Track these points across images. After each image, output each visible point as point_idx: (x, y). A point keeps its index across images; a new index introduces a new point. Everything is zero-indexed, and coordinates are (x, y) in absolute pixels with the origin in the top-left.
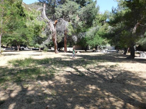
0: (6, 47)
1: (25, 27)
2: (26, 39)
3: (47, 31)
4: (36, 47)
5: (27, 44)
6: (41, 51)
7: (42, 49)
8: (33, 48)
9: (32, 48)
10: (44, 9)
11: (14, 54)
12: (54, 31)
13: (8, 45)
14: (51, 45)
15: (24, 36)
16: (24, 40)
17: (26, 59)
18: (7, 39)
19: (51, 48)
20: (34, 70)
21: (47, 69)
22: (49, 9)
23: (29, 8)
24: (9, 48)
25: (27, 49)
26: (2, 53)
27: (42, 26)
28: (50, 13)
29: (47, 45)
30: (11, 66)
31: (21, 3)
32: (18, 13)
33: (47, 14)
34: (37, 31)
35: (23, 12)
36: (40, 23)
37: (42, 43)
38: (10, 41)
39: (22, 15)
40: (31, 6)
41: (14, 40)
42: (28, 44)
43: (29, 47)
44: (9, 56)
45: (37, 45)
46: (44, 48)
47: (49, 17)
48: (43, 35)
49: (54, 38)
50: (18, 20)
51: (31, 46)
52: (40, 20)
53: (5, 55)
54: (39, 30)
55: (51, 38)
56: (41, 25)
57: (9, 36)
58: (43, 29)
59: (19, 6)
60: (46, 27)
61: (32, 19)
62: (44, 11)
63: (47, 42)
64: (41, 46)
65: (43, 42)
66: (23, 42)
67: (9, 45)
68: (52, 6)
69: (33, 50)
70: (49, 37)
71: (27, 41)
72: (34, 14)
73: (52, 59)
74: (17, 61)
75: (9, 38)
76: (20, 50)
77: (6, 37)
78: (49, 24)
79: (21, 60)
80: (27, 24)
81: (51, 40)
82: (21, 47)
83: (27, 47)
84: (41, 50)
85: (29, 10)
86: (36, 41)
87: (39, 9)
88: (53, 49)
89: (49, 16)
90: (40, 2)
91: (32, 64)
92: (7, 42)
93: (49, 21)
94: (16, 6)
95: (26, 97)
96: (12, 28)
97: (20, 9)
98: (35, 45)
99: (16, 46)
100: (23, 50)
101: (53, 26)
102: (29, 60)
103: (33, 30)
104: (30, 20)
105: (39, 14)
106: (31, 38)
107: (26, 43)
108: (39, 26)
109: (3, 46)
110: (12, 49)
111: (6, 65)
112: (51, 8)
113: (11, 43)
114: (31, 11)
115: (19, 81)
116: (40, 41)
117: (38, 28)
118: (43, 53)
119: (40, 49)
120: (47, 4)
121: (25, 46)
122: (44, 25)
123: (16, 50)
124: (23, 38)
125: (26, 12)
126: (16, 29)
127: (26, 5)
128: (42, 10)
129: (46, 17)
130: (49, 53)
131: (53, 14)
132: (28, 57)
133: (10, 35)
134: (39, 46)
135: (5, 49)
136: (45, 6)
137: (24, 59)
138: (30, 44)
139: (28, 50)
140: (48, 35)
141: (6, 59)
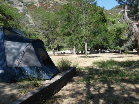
0: (90, 51)
1: (107, 31)
2: (107, 42)
3: (129, 33)
4: (117, 50)
6: (121, 54)
8: (114, 50)
9: (112, 50)
10: (126, 11)
11: (97, 57)
12: (137, 32)
13: (91, 49)
14: (132, 47)
15: (105, 40)
16: (105, 44)
17: (108, 61)
18: (91, 43)
19: (132, 51)
22: (131, 10)
23: (110, 13)
24: (92, 51)
25: (108, 52)
27: (124, 28)
28: (132, 14)
29: (128, 47)
30: (96, 67)
31: (103, 10)
32: (100, 19)
33: (128, 15)
35: (105, 18)
37: (123, 45)
38: (93, 45)
39: (104, 21)
40: (111, 10)
41: (97, 44)
42: (109, 47)
43: (110, 50)
44: (93, 58)
45: (118, 47)
46: (125, 50)
48: (124, 37)
49: (137, 39)
50: (101, 26)
52: (122, 22)
53: (90, 57)
54: (121, 33)
55: (133, 39)
56: (123, 27)
58: (125, 31)
59: (101, 13)
60: (128, 28)
61: (113, 23)
62: (126, 13)
63: (129, 44)
64: (122, 48)
65: (125, 44)
66: (104, 45)
67: (93, 48)
68: (134, 6)
69: (114, 52)
70: (131, 38)
71: (107, 45)
72: (116, 18)
74: (100, 63)
76: (101, 53)
77: (91, 41)
78: (131, 25)
79: (103, 62)
80: (109, 28)
81: (133, 41)
82: (102, 50)
83: (107, 50)
84: (122, 52)
85: (110, 15)
86: (117, 44)
87: (120, 12)
88: (134, 51)
89: (131, 17)
90: (121, 4)
91: (114, 67)
92: (91, 46)
93: (131, 21)
94: (99, 14)
96: (95, 34)
97: (102, 16)
98: (116, 48)
99: (98, 49)
100: (104, 52)
101: (136, 27)
103: (115, 33)
105: (120, 17)
106: (111, 41)
107: (106, 46)
108: (121, 29)
112: (133, 9)
114: (112, 16)
115: (104, 81)
116: (121, 43)
117: (119, 31)
118: (124, 55)
119: (120, 52)
120: (129, 5)
121: (106, 49)
122: (126, 27)
123: (98, 52)
124: (104, 42)
125: (107, 18)
126: (99, 34)
127: (107, 11)
128: (124, 12)
129: (128, 19)
130: (130, 55)
131: (135, 14)
132: (109, 59)
133: (93, 40)
134: (120, 48)
136: (126, 8)
137: (105, 61)
138: (111, 47)
139: (108, 53)
140: (129, 36)
141: (91, 60)
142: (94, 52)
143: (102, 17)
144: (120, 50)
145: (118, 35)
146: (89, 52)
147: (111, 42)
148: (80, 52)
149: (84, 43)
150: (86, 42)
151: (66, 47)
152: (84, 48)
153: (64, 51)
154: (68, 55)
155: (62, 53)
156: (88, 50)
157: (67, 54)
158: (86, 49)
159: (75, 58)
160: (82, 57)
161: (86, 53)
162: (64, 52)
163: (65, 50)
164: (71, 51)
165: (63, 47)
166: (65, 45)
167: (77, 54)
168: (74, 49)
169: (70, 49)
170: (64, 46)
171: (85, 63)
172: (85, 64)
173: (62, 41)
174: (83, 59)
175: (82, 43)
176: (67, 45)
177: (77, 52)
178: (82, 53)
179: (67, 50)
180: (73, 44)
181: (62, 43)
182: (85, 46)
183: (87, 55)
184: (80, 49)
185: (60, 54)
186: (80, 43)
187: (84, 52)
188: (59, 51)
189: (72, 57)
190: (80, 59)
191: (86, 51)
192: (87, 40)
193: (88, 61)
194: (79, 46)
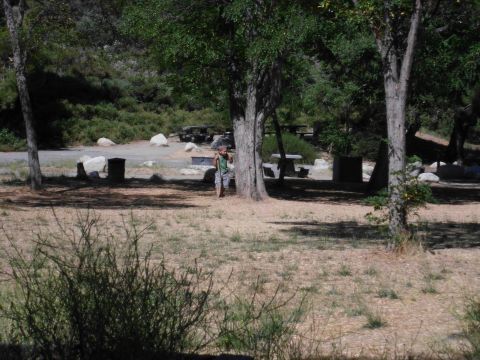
146: (429, 176)
148: (321, 169)
149: (369, 54)
150: (399, 44)
151: (149, 97)
152: (373, 121)
153: (120, 152)
154: (162, 203)
155: (84, 178)
156: (417, 149)
157: (156, 181)
158: (396, 135)
159: (257, 244)
160: (343, 232)
161: (393, 180)
162: (116, 165)
163: (123, 138)
164: (206, 151)
166: (126, 70)
167: (278, 189)
168: (245, 132)
169: (191, 121)
170: (123, 84)
171: (379, 307)
172: (375, 324)
173: (87, 20)
174: (356, 255)
175: (344, 48)
176: (151, 75)
177: (287, 166)
179: (159, 139)
180: (239, 59)
181: (87, 38)
182: (390, 88)
183: (403, 213)
184: (319, 127)
185: (63, 180)
186: (327, 56)
187: (368, 168)
188: (51, 139)
189: (215, 225)
190: (308, 260)
191: (395, 163)
192: (414, 23)
193: (419, 284)
194: (308, 96)
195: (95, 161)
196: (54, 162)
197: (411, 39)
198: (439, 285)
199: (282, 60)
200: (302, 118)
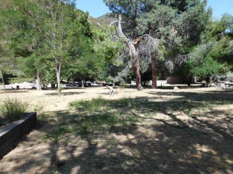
0: (67, 83)
1: (93, 51)
2: (94, 70)
3: (125, 56)
4: (108, 82)
5: (95, 77)
6: (115, 88)
7: (117, 84)
8: (104, 82)
9: (102, 82)
10: (120, 22)
11: (77, 93)
12: (134, 55)
13: (69, 80)
14: (130, 77)
15: (90, 65)
16: (90, 72)
17: (93, 100)
18: (68, 71)
19: (130, 83)
20: (105, 117)
21: (125, 116)
22: (127, 22)
23: (98, 24)
24: (71, 83)
25: (96, 84)
26: (62, 92)
27: (117, 49)
28: (129, 28)
29: (124, 78)
30: (73, 111)
31: (87, 17)
32: (82, 32)
33: (123, 30)
34: (109, 57)
35: (90, 30)
36: (114, 45)
37: (117, 75)
38: (71, 74)
39: (89, 35)
40: (100, 19)
41: (77, 72)
42: (97, 77)
43: (99, 82)
44: (71, 96)
45: (110, 77)
46: (119, 82)
47: (128, 34)
48: (119, 62)
49: (135, 66)
50: (83, 41)
51: (101, 80)
52: (114, 39)
53: (65, 94)
54: (113, 55)
55: (131, 66)
56: (115, 47)
57: (71, 67)
58: (118, 53)
59: (84, 22)
60: (123, 49)
61: (102, 39)
62: (120, 25)
63: (125, 73)
64: (116, 79)
65: (119, 74)
66: (89, 75)
67: (71, 79)
68: (131, 16)
69: (104, 85)
70: (127, 64)
71: (94, 73)
72: (105, 32)
73: (133, 99)
74: (81, 103)
75: (70, 69)
76: (85, 86)
77: (67, 68)
78: (127, 45)
79: (86, 102)
80: (96, 48)
81: (130, 69)
82: (87, 82)
83: (95, 82)
84: (115, 85)
85: (98, 26)
86: (108, 73)
87: (112, 23)
88: (133, 83)
89: (127, 32)
90: (113, 12)
91: (102, 108)
92: (67, 75)
93: (127, 39)
94: (80, 23)
95: (94, 158)
96: (75, 55)
97: (85, 26)
98: (107, 78)
99: (79, 80)
100: (90, 86)
101: (134, 48)
102: (99, 102)
103: (104, 55)
104: (99, 41)
105: (112, 31)
106: (100, 67)
107: (93, 75)
108: (112, 49)
109: (63, 80)
110: (75, 86)
111: (67, 108)
112: (130, 20)
113: (73, 76)
114: (100, 28)
115: (84, 134)
116: (114, 71)
117: (110, 53)
118: (118, 90)
119: (114, 84)
120: (124, 14)
121: (92, 81)
122: (119, 47)
123: (80, 86)
124: (89, 69)
125: (93, 30)
126: (80, 55)
127: (93, 19)
128: (117, 24)
129: (122, 35)
130: (127, 90)
131: (133, 29)
132: (96, 97)
133: (72, 65)
134: (113, 80)
135: (66, 86)
136: (120, 18)
137: (90, 99)
138: (100, 77)
139: (96, 86)
140: (125, 61)
141: (67, 100)
142: (73, 86)
143: (85, 28)
144: (112, 82)
145: (109, 59)
146: (64, 86)
147: (100, 70)
148: (50, 86)
149: (55, 70)
150: (58, 68)
151: (23, 77)
152: (56, 79)
153: (18, 85)
154: (25, 92)
155: (13, 89)
156: (62, 82)
157: (24, 89)
158: (59, 80)
159: (40, 97)
160: (52, 94)
161: (58, 87)
162: (18, 87)
163: (19, 83)
164: (32, 84)
165: (16, 77)
166: (19, 73)
167: (43, 89)
168: (38, 81)
169: (30, 80)
170: (18, 75)
171: (56, 104)
172: (56, 106)
173: (12, 66)
174: (54, 97)
175: (52, 69)
176: (23, 74)
177: (44, 85)
178: (53, 87)
179: (25, 82)
180: (35, 71)
181: (12, 68)
182: (57, 75)
183: (60, 91)
184: (49, 80)
185: (9, 89)
186: (49, 70)
187: (56, 85)
188: (7, 83)
189: (33, 94)
190: (47, 98)
191: (59, 84)
192: (60, 66)
193: (62, 100)
194: (47, 76)
195: (14, 86)
196: (7, 87)
197: (60, 68)
198: (65, 100)
199: (42, 71)
200: (46, 79)
